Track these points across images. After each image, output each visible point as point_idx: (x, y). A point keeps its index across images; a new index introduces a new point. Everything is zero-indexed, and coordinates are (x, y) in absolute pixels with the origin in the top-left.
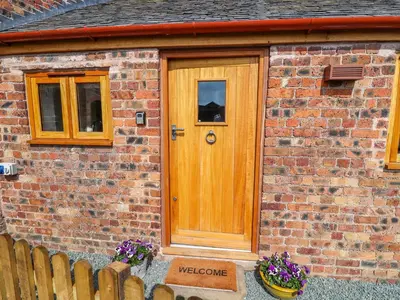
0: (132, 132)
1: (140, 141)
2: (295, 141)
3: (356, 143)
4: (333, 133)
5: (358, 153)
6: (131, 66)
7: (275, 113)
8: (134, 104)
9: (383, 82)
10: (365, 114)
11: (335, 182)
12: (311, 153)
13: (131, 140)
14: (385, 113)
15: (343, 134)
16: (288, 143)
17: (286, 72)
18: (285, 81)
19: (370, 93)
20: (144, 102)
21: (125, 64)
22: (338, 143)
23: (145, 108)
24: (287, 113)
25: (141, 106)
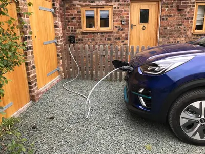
0: (120, 27)
1: (122, 30)
2: (168, 28)
3: (185, 27)
4: (179, 25)
5: (185, 30)
6: (121, 4)
7: (163, 19)
8: (121, 17)
9: (192, 9)
10: (187, 19)
11: (179, 39)
12: (172, 31)
13: (119, 30)
14: (192, 18)
15: (181, 25)
16: (166, 28)
17: (167, 7)
18: (166, 9)
19: (189, 13)
20: (125, 16)
21: (119, 4)
22: (180, 28)
23: (125, 18)
24: (167, 19)
25: (123, 18)
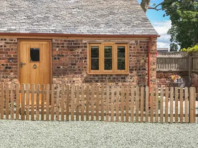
0: (7, 65)
1: (10, 68)
2: (61, 67)
3: (79, 67)
4: (72, 64)
5: (80, 70)
6: (7, 43)
7: (55, 59)
8: (8, 56)
9: (84, 50)
10: (80, 59)
11: (74, 79)
12: (66, 70)
13: (6, 68)
14: (86, 58)
15: (75, 64)
16: (60, 67)
17: (58, 47)
18: (57, 49)
19: (81, 53)
20: (12, 55)
21: (5, 43)
22: (74, 67)
23: (12, 57)
24: (59, 59)
25: (11, 56)
